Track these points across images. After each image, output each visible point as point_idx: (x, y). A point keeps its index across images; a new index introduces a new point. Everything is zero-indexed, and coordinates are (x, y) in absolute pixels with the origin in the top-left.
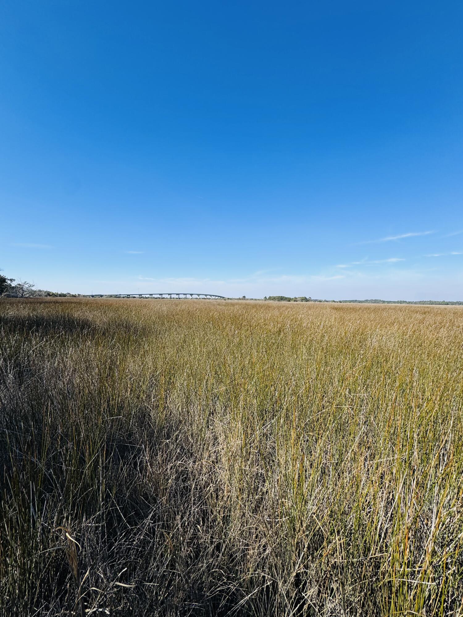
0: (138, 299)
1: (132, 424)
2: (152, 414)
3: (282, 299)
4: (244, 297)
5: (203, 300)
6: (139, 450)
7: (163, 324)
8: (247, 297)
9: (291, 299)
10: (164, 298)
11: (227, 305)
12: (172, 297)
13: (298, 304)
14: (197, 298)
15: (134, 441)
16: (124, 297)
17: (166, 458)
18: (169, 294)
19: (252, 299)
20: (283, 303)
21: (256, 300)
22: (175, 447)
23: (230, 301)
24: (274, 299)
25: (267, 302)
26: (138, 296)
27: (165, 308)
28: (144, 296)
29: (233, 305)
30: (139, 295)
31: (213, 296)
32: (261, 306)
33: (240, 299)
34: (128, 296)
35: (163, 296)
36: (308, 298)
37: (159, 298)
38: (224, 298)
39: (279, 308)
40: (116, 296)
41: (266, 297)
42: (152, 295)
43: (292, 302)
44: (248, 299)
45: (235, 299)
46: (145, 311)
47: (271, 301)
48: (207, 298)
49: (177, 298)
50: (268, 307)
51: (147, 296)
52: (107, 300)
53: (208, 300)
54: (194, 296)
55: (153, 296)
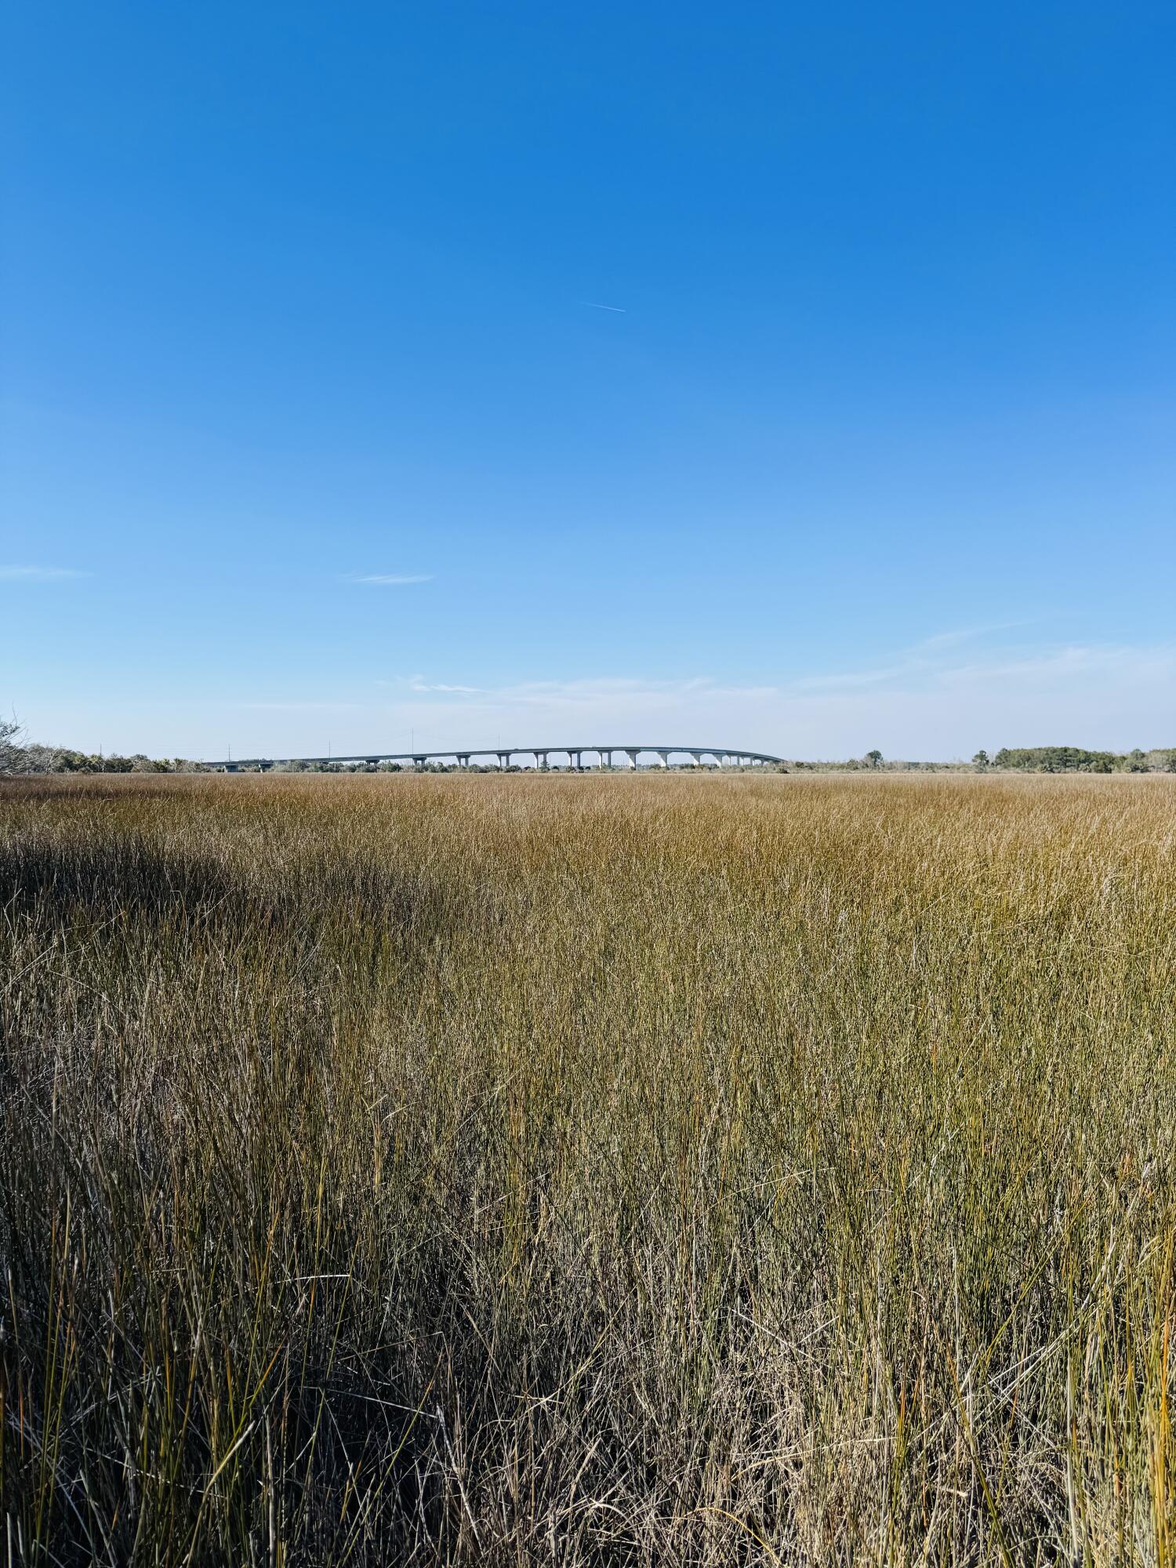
0: (412, 774)
1: (394, 1309)
2: (473, 1274)
3: (1065, 759)
4: (875, 755)
5: (684, 774)
6: (424, 1429)
7: (515, 876)
8: (887, 757)
9: (1112, 760)
10: (516, 769)
11: (794, 791)
12: (551, 764)
13: (1151, 785)
14: (657, 767)
15: (400, 1386)
16: (353, 769)
17: (540, 1480)
18: (537, 753)
19: (916, 765)
20: (1074, 778)
21: (931, 767)
22: (575, 1433)
23: (806, 775)
24: (1025, 760)
25: (990, 777)
26: (411, 762)
27: (520, 812)
28: (434, 761)
29: (821, 792)
30: (416, 758)
31: (730, 754)
32: (961, 797)
33: (853, 766)
34: (372, 763)
35: (515, 760)
37: (498, 769)
38: (776, 761)
39: (1053, 803)
40: (324, 765)
41: (982, 756)
42: (466, 756)
43: (1118, 775)
44: (891, 767)
45: (832, 767)
46: (440, 823)
47: (1012, 774)
48: (702, 767)
49: (571, 769)
50: (998, 801)
51: (448, 761)
52: (286, 783)
53: (706, 774)
54: (644, 759)
55: (473, 760)
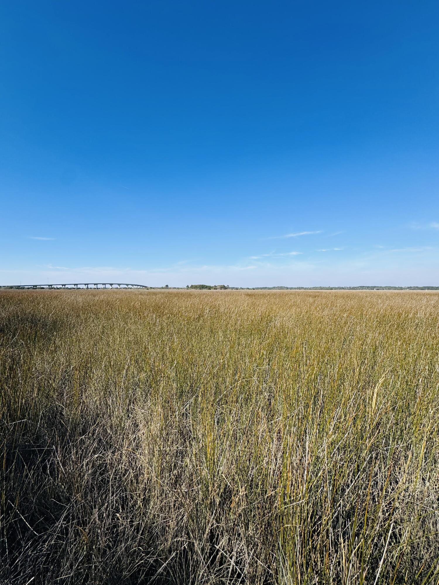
0: (48, 290)
2: (64, 413)
3: (203, 287)
4: (167, 286)
5: (124, 290)
7: (78, 316)
8: (169, 286)
9: (211, 287)
10: (80, 288)
11: (149, 294)
13: (217, 292)
14: (118, 288)
16: (28, 288)
18: (85, 284)
19: (175, 288)
20: (205, 291)
21: (178, 288)
22: (91, 442)
23: (153, 290)
24: (195, 287)
25: (189, 291)
26: (48, 287)
27: (80, 299)
28: (55, 287)
29: (155, 294)
30: (49, 286)
31: (135, 285)
32: (183, 295)
33: (162, 288)
34: (35, 287)
35: (79, 286)
36: (226, 286)
37: (74, 288)
38: (146, 287)
39: (200, 295)
40: (18, 287)
41: (188, 286)
42: (65, 285)
43: (212, 290)
44: (170, 288)
45: (158, 288)
46: (55, 303)
47: (193, 290)
48: (129, 288)
49: (95, 289)
50: (190, 295)
51: (59, 287)
52: (6, 292)
53: (130, 290)
54: (114, 286)
55: (66, 286)
